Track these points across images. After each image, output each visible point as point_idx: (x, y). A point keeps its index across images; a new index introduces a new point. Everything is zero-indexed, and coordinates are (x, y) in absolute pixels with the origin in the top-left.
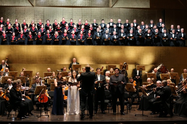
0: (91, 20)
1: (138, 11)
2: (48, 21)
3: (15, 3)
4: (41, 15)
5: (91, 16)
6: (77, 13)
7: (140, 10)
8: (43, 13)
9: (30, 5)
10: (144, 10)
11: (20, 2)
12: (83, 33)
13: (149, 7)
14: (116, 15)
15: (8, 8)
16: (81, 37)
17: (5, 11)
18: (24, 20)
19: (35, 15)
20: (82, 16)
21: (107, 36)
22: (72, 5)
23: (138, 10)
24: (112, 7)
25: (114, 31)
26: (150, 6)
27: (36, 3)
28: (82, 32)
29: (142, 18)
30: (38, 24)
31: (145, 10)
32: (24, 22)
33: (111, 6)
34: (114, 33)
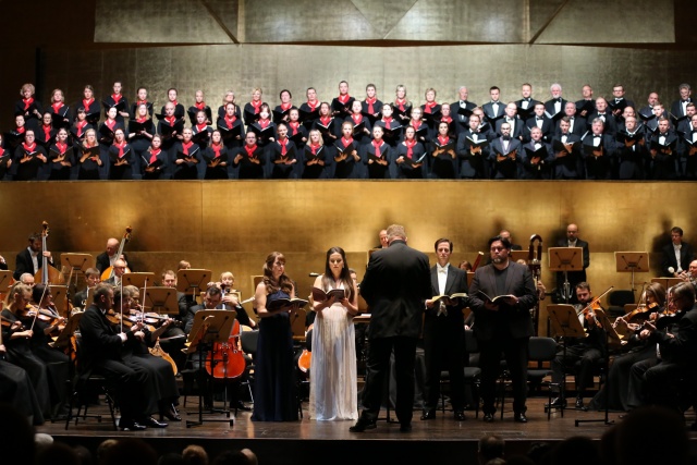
0: (454, 91)
1: (631, 58)
2: (285, 94)
3: (168, 31)
4: (267, 77)
5: (455, 76)
6: (399, 68)
7: (639, 52)
8: (275, 69)
9: (226, 39)
10: (653, 52)
11: (186, 29)
12: (418, 134)
13: (674, 41)
14: (548, 73)
15: (144, 50)
16: (410, 152)
17: (133, 63)
18: (199, 94)
19: (243, 75)
20: (420, 77)
21: (506, 144)
22: (378, 37)
23: (631, 51)
24: (531, 42)
25: (535, 125)
26: (677, 37)
27: (247, 30)
28: (410, 132)
29: (646, 84)
30: (248, 106)
31: (659, 53)
32: (199, 99)
33: (529, 39)
34: (533, 135)
